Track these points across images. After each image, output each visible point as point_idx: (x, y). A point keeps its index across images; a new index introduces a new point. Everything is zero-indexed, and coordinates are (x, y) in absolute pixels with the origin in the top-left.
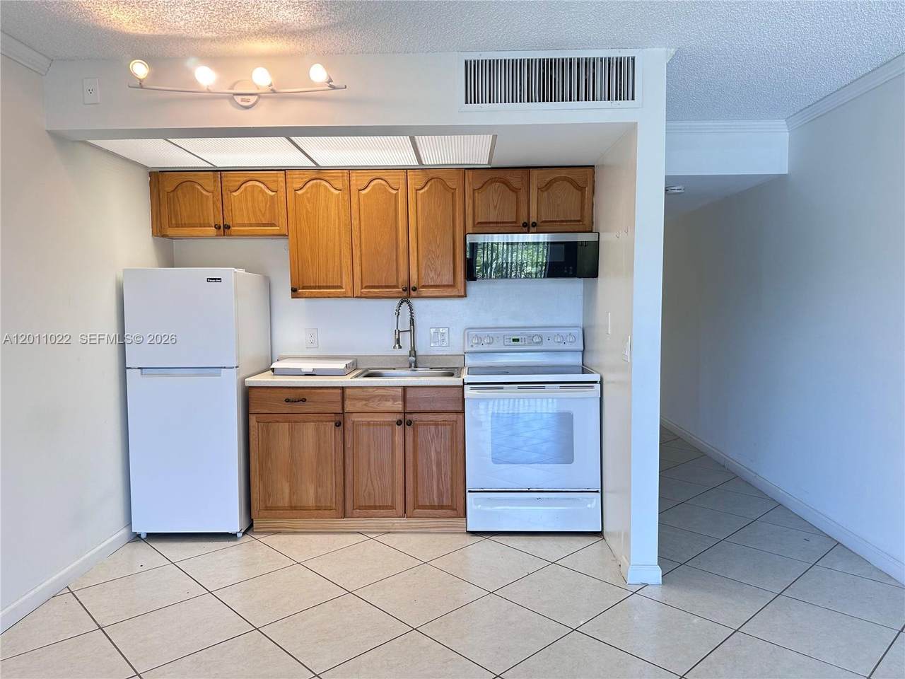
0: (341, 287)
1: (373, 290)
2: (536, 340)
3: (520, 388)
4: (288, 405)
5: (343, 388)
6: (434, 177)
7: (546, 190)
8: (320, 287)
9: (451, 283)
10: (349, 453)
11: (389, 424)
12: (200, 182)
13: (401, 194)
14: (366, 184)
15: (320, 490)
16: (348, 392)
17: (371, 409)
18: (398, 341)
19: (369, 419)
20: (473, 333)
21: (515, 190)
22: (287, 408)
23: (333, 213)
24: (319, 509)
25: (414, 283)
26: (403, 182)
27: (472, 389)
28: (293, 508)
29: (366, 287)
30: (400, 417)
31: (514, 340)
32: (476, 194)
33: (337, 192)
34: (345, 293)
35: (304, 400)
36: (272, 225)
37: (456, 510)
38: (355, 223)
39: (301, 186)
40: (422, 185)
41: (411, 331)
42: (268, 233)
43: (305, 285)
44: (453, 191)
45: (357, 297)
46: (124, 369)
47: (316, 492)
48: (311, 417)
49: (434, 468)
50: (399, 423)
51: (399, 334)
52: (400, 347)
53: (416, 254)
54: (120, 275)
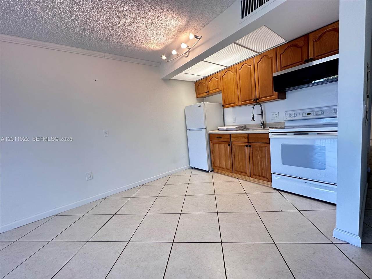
0: (235, 103)
1: (245, 102)
2: (320, 113)
3: (294, 134)
4: (217, 139)
5: (230, 134)
6: (263, 56)
7: (319, 40)
8: (230, 104)
9: (272, 94)
10: (233, 154)
11: (244, 146)
12: (203, 82)
13: (252, 67)
14: (241, 67)
15: (226, 164)
16: (232, 135)
17: (238, 141)
18: (253, 118)
19: (238, 144)
20: (288, 113)
21: (301, 47)
22: (217, 140)
23: (232, 81)
24: (226, 169)
25: (258, 97)
26: (252, 62)
27: (272, 134)
28: (220, 167)
29: (243, 101)
30: (247, 144)
31: (308, 114)
32: (282, 56)
33: (233, 73)
34: (236, 105)
35: (221, 138)
36: (218, 88)
37: (268, 179)
38: (238, 81)
39: (224, 75)
40: (259, 60)
41: (261, 114)
42: (217, 91)
43: (226, 104)
44: (271, 58)
45: (240, 105)
46: (186, 129)
47: (225, 164)
48: (223, 142)
49: (259, 162)
50: (247, 146)
51: (253, 116)
52: (254, 120)
53: (258, 86)
54: (185, 108)
